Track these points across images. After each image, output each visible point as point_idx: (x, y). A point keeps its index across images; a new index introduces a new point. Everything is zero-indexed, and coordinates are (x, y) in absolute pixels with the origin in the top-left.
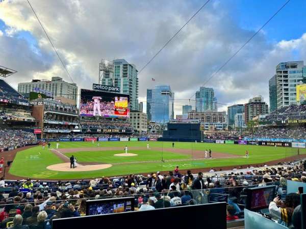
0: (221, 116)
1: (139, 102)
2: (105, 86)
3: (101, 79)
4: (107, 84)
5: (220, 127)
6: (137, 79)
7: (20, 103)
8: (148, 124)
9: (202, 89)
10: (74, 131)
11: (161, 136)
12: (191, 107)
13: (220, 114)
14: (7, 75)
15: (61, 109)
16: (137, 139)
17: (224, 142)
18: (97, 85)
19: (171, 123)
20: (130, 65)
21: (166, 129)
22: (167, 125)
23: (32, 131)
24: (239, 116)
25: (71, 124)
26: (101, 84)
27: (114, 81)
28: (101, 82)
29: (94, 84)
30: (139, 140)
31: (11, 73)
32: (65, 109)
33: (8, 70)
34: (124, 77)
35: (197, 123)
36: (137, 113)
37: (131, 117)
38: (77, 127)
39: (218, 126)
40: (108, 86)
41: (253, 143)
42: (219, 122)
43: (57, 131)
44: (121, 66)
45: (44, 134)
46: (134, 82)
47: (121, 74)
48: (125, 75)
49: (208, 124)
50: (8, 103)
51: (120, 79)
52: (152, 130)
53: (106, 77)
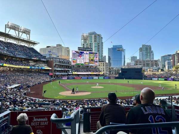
0: (156, 63)
1: (104, 56)
2: (84, 48)
3: (82, 44)
4: (85, 47)
5: (155, 70)
6: (102, 42)
7: (42, 60)
8: (109, 69)
9: (143, 46)
10: (69, 73)
11: (117, 76)
12: (136, 57)
13: (156, 61)
14: (35, 45)
15: (62, 62)
16: (103, 78)
17: (158, 79)
18: (80, 48)
19: (123, 68)
20: (98, 35)
21: (120, 72)
22: (120, 69)
23: (48, 74)
24: (168, 62)
25: (67, 70)
26: (82, 47)
27: (89, 45)
28: (82, 46)
29: (78, 47)
30: (104, 78)
31: (37, 44)
32: (65, 62)
33: (35, 42)
34: (95, 42)
35: (140, 68)
36: (103, 63)
37: (99, 65)
38: (70, 71)
39: (154, 69)
40: (86, 48)
41: (177, 80)
42: (155, 67)
43: (61, 74)
44: (93, 36)
45: (54, 75)
46: (100, 44)
47: (93, 41)
48: (95, 41)
49: (148, 68)
50: (36, 60)
51: (92, 44)
52: (111, 72)
53: (85, 43)
